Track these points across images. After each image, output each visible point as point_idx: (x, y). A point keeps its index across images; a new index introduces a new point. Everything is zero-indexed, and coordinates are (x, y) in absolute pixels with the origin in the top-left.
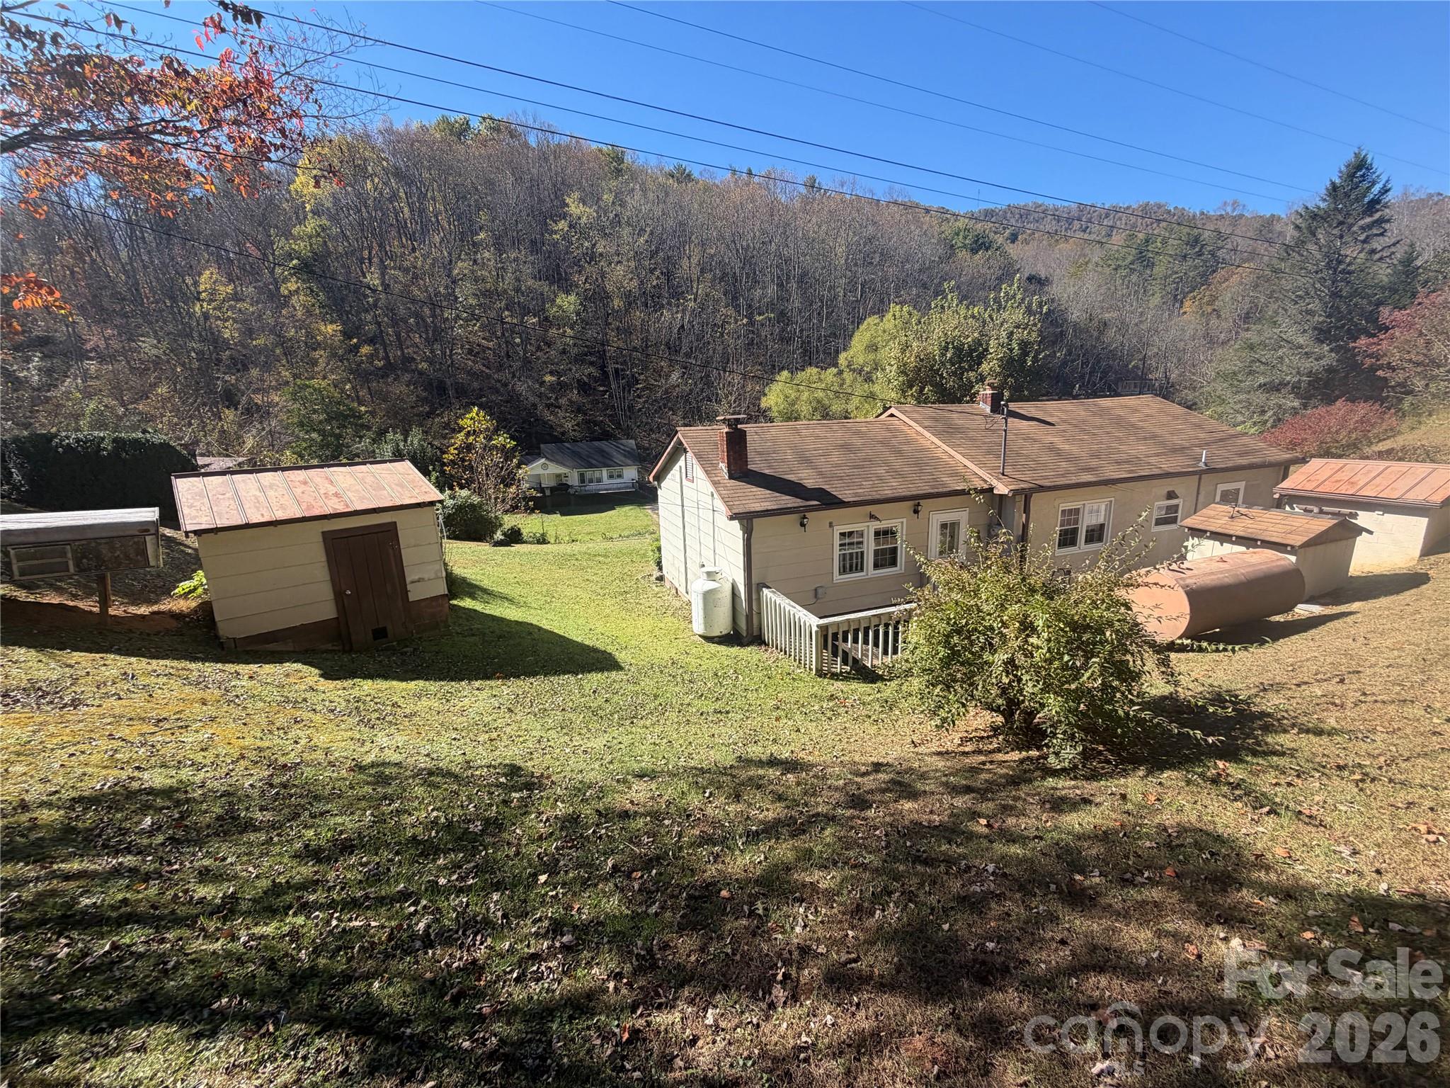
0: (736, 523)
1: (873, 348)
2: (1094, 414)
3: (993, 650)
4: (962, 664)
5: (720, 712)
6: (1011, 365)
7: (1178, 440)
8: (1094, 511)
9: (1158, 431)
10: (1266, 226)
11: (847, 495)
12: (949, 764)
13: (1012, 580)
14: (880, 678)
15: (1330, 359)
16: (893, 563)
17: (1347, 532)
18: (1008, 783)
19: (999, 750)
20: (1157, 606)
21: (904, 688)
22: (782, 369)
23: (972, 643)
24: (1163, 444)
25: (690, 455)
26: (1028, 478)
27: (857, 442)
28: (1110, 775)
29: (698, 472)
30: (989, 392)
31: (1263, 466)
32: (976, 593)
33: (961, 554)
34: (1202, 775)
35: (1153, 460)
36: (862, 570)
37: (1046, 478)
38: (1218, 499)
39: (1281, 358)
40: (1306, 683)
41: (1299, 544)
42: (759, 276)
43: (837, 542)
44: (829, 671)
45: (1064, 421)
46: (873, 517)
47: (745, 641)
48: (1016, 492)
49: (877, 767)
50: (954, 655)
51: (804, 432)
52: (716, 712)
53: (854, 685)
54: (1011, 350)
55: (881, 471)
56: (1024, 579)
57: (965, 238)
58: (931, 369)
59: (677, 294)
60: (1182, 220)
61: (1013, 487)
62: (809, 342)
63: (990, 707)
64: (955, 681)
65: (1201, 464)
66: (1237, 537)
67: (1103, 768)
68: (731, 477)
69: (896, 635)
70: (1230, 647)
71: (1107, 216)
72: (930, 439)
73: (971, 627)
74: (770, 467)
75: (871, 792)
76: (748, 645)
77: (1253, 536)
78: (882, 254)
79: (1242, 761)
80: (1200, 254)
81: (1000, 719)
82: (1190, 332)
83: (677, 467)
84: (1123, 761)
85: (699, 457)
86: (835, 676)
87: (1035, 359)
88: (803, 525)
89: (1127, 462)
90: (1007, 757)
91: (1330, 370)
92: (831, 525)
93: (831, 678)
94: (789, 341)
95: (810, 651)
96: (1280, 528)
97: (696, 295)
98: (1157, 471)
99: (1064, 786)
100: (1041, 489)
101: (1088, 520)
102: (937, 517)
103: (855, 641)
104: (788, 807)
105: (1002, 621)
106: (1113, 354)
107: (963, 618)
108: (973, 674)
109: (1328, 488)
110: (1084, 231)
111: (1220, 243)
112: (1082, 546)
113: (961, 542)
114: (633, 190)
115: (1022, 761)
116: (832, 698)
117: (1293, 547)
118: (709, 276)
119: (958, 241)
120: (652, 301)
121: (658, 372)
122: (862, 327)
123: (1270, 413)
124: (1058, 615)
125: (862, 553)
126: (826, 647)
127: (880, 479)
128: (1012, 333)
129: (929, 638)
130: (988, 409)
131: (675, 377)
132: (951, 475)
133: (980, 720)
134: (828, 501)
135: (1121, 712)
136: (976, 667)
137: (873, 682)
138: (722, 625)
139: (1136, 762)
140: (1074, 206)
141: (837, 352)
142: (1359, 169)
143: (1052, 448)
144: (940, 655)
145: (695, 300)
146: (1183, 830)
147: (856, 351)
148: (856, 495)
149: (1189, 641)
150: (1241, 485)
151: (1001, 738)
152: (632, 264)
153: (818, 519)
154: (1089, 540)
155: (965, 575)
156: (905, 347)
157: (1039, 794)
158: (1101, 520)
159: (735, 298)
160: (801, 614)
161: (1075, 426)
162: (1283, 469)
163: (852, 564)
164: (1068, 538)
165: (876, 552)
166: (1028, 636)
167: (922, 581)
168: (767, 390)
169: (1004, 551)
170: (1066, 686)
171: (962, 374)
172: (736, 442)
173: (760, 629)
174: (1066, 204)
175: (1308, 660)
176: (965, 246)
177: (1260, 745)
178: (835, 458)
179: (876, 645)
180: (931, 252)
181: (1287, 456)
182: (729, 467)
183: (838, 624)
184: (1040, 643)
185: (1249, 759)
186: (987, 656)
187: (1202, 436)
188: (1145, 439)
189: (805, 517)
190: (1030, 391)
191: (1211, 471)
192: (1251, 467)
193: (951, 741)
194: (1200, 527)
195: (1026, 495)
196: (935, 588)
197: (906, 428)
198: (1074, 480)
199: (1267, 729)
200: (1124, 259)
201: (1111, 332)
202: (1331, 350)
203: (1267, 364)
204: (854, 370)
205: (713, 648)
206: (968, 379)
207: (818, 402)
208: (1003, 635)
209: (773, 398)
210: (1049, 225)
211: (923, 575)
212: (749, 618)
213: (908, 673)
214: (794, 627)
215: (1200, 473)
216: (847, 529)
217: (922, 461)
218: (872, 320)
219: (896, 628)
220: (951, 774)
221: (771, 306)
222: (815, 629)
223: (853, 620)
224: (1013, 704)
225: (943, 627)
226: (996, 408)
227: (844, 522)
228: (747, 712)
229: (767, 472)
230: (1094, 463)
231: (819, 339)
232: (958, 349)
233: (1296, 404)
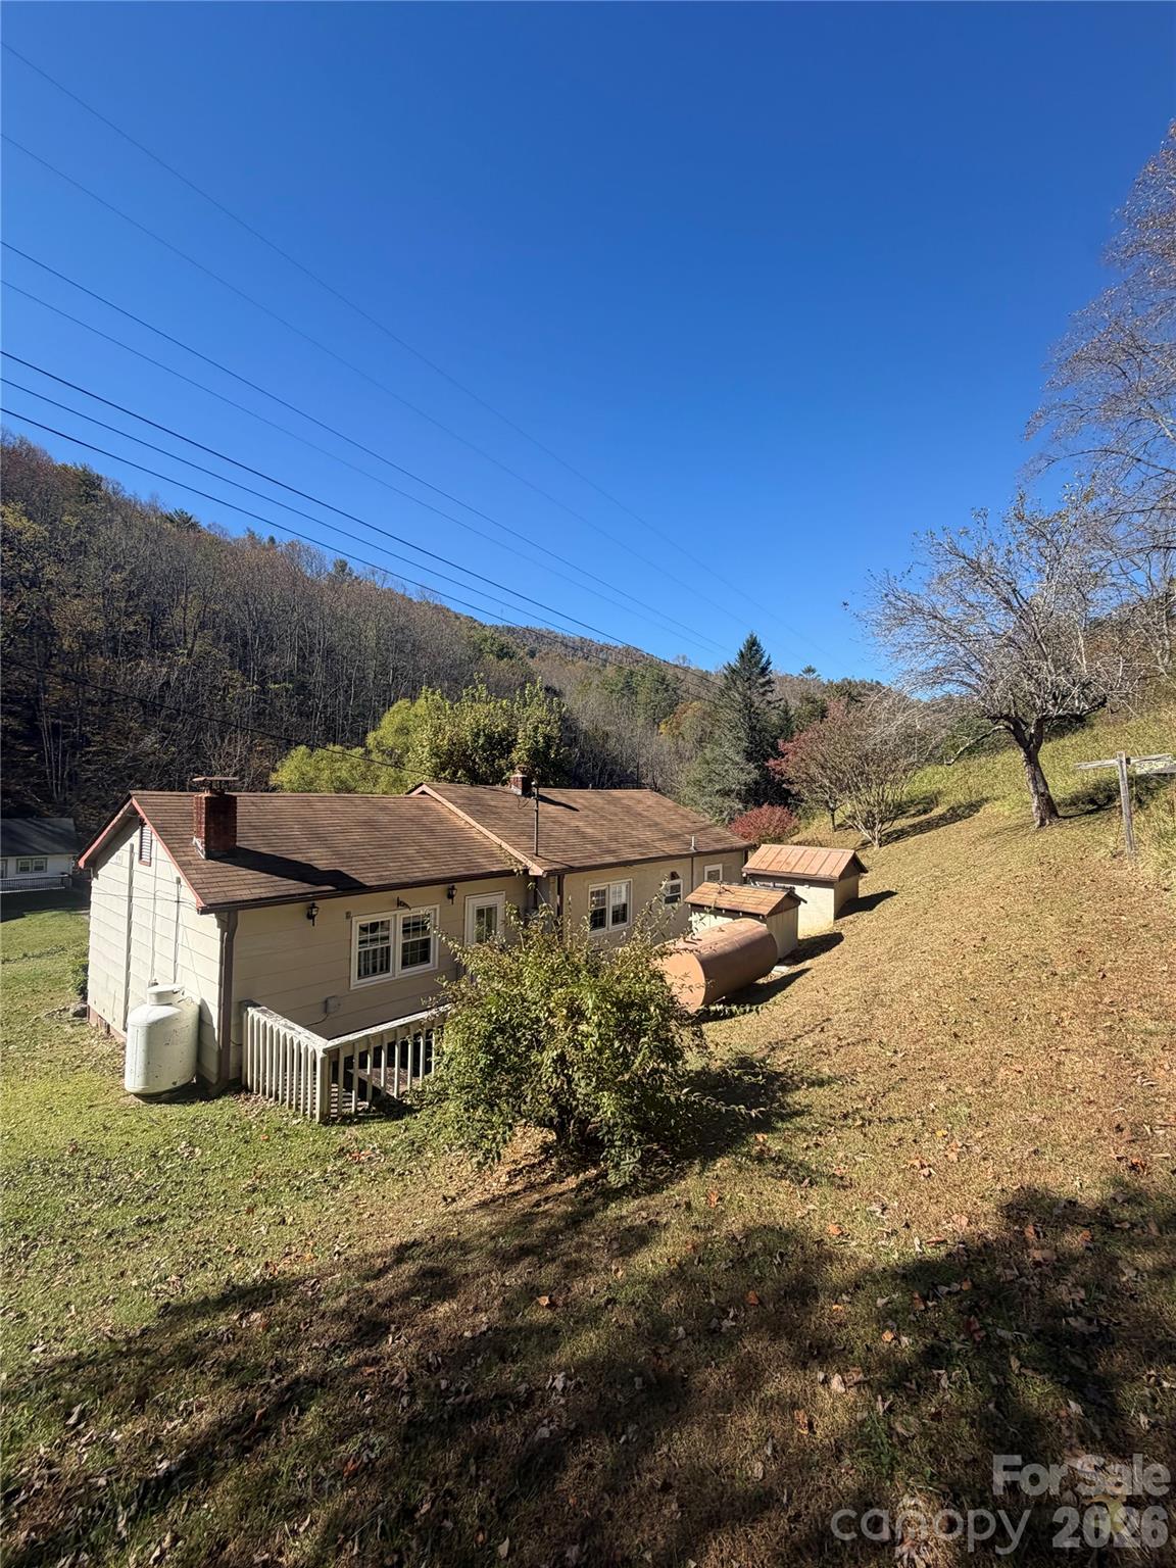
0: (211, 920)
1: (403, 730)
2: (609, 803)
3: (542, 1048)
4: (508, 1072)
5: (149, 1222)
6: (537, 756)
7: (673, 828)
8: (618, 892)
9: (657, 819)
10: (704, 677)
11: (369, 879)
12: (496, 1218)
13: (555, 960)
14: (410, 1110)
15: (755, 774)
16: (425, 958)
17: (793, 901)
18: (567, 1227)
19: (552, 1179)
20: (686, 975)
21: (437, 1119)
22: (298, 744)
23: (517, 1041)
24: (663, 831)
25: (148, 828)
26: (560, 859)
27: (383, 818)
28: (669, 1180)
29: (159, 850)
30: (519, 775)
31: (731, 850)
32: (519, 976)
33: (499, 937)
34: (748, 1155)
35: (657, 844)
36: (388, 970)
37: (575, 859)
38: (706, 878)
39: (726, 771)
40: (800, 1036)
41: (766, 913)
42: (276, 642)
43: (356, 937)
44: (340, 1114)
45: (586, 807)
46: (400, 904)
47: (213, 1091)
48: (550, 873)
49: (402, 1252)
50: (498, 1059)
51: (319, 805)
52: (140, 1223)
53: (374, 1127)
54: (537, 742)
55: (411, 851)
56: (567, 958)
57: (492, 645)
58: (464, 754)
59: (164, 647)
60: (651, 663)
61: (546, 868)
62: (334, 720)
63: (540, 1123)
64: (499, 1097)
65: (692, 848)
66: (727, 910)
67: (661, 1173)
68: (208, 857)
69: (428, 1045)
70: (754, 1007)
71: (602, 651)
72: (462, 818)
73: (515, 1022)
74: (269, 845)
75: (390, 1303)
76: (218, 1097)
77: (737, 909)
78: (414, 645)
79: (776, 1130)
80: (666, 690)
81: (552, 1137)
82: (666, 749)
83: (126, 847)
84: (678, 1158)
85: (161, 830)
86: (347, 1120)
87: (557, 753)
88: (311, 917)
89: (640, 846)
90: (563, 1187)
91: (756, 783)
92: (348, 915)
93: (343, 1123)
94: (309, 716)
95: (313, 1091)
96: (751, 900)
97: (191, 650)
98: (661, 854)
99: (628, 1210)
100: (572, 869)
101: (613, 902)
102: (473, 900)
103: (376, 1064)
104: (242, 1386)
105: (549, 1010)
106: (614, 761)
107: (506, 1011)
108: (519, 1083)
109: (775, 868)
110: (586, 659)
111: (679, 685)
112: (610, 927)
113: (499, 923)
114: (111, 521)
115: (579, 1188)
116: (342, 1152)
117: (763, 916)
118: (208, 632)
119: (486, 647)
120: (124, 647)
121: (123, 735)
122: (392, 709)
123: (726, 813)
124: (604, 993)
125: (388, 948)
126: (335, 1080)
127: (410, 859)
128: (537, 727)
129: (467, 1043)
130: (520, 793)
131: (150, 741)
132: (485, 856)
133: (528, 1141)
134: (344, 885)
135: (672, 1099)
136: (523, 1071)
137: (399, 1117)
138: (177, 1069)
139: (688, 1155)
140: (577, 639)
141: (365, 733)
142: (753, 644)
143: (577, 831)
144: (481, 1065)
145: (189, 655)
146: (749, 1233)
147: (385, 731)
148: (380, 878)
149: (721, 1007)
150: (719, 867)
151: (554, 1161)
152: (99, 602)
153: (332, 909)
154: (615, 921)
155: (507, 960)
156: (438, 730)
157: (604, 1232)
158: (623, 901)
159: (243, 662)
160: (301, 1038)
161: (595, 812)
162: (744, 853)
163: (374, 963)
164: (598, 920)
165: (404, 945)
166: (577, 1023)
167: (457, 971)
168: (278, 765)
169: (545, 927)
170: (620, 1078)
171: (493, 761)
172: (221, 813)
173: (240, 1068)
174: (572, 635)
175: (794, 1014)
176: (492, 652)
177: (784, 1109)
178: (356, 835)
179: (403, 1065)
180: (461, 651)
181: (745, 843)
182: (207, 843)
183: (353, 1043)
184: (590, 1029)
185: (779, 1125)
186: (535, 1057)
187: (689, 825)
188: (650, 826)
189: (313, 906)
190: (555, 781)
191: (699, 854)
192: (723, 851)
193: (498, 1180)
194: (698, 902)
195: (558, 875)
196: (472, 979)
197: (439, 806)
198: (599, 861)
199: (784, 1088)
200: (617, 685)
201: (612, 742)
202: (755, 768)
203: (719, 775)
204: (383, 752)
205: (157, 1110)
206: (499, 766)
207: (342, 782)
208: (551, 1029)
209: (287, 772)
210: (561, 650)
211: (459, 964)
212: (223, 1054)
213: (442, 1096)
214: (293, 1056)
215: (692, 856)
216: (368, 920)
217: (456, 840)
218: (402, 703)
219: (429, 1037)
220: (501, 1234)
221: (289, 676)
222: (320, 1055)
223: (374, 1036)
224: (565, 1111)
225: (482, 1026)
226: (527, 790)
227: (365, 911)
228: (197, 1212)
229: (263, 850)
230: (613, 846)
231: (346, 717)
232: (489, 737)
233: (740, 806)
